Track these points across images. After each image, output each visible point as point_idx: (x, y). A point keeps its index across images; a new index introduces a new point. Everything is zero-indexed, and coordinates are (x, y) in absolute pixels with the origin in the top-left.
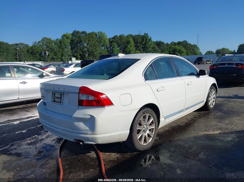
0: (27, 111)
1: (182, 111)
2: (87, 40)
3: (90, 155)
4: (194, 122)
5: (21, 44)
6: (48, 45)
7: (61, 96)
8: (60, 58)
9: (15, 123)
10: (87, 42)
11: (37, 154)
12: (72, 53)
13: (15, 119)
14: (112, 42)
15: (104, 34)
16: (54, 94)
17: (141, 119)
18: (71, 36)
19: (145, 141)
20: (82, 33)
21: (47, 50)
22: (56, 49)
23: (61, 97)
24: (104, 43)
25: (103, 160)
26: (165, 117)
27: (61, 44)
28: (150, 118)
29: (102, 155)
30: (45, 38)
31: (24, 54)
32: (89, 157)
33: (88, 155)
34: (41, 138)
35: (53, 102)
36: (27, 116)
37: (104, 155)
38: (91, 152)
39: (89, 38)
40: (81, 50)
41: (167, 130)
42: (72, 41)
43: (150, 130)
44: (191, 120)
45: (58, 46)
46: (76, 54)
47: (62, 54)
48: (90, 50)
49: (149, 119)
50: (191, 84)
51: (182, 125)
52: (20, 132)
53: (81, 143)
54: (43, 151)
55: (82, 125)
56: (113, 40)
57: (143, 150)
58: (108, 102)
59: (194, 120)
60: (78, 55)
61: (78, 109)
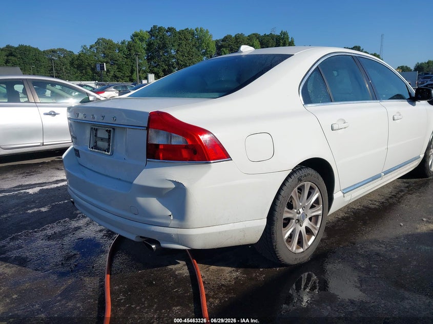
0: (58, 169)
1: (378, 177)
2: (176, 44)
3: (176, 270)
4: (400, 202)
5: (60, 50)
6: (107, 52)
7: (109, 136)
8: (127, 77)
9: (31, 191)
10: (177, 47)
11: (62, 261)
12: (149, 67)
13: (33, 182)
14: (222, 46)
15: (207, 32)
16: (95, 130)
17: (292, 194)
18: (147, 37)
19: (300, 243)
20: (167, 32)
21: (105, 60)
22: (121, 59)
23: (109, 138)
24: (207, 49)
25: (204, 282)
26: (343, 190)
27: (130, 50)
28: (312, 191)
29: (202, 271)
30: (102, 39)
31: (66, 68)
32: (173, 274)
33: (172, 269)
34: (76, 225)
35: (92, 148)
36: (55, 179)
37: (207, 271)
38: (179, 263)
39: (180, 39)
40: (164, 61)
41: (343, 218)
42: (150, 45)
43: (310, 219)
44: (390, 197)
45: (124, 54)
46: (156, 69)
47: (132, 68)
48: (182, 61)
49: (310, 194)
50: (400, 117)
51: (373, 206)
52: (36, 210)
53: (153, 246)
54: (75, 254)
55: (154, 205)
56: (223, 43)
57: (296, 263)
58: (218, 153)
59: (399, 196)
60: (161, 71)
61: (146, 166)
